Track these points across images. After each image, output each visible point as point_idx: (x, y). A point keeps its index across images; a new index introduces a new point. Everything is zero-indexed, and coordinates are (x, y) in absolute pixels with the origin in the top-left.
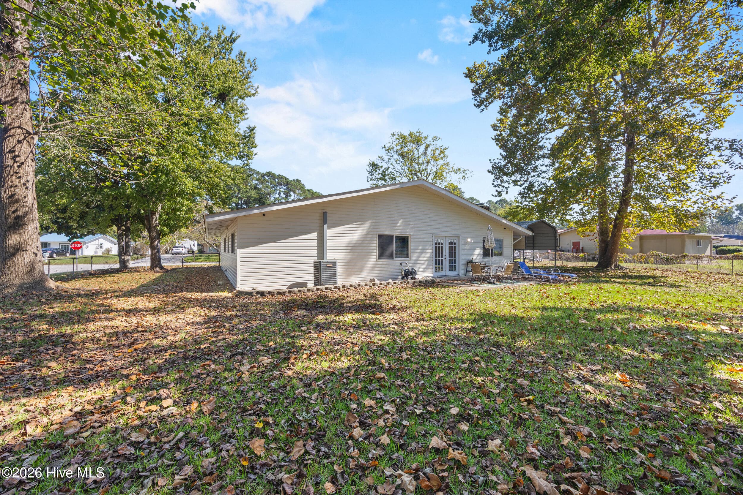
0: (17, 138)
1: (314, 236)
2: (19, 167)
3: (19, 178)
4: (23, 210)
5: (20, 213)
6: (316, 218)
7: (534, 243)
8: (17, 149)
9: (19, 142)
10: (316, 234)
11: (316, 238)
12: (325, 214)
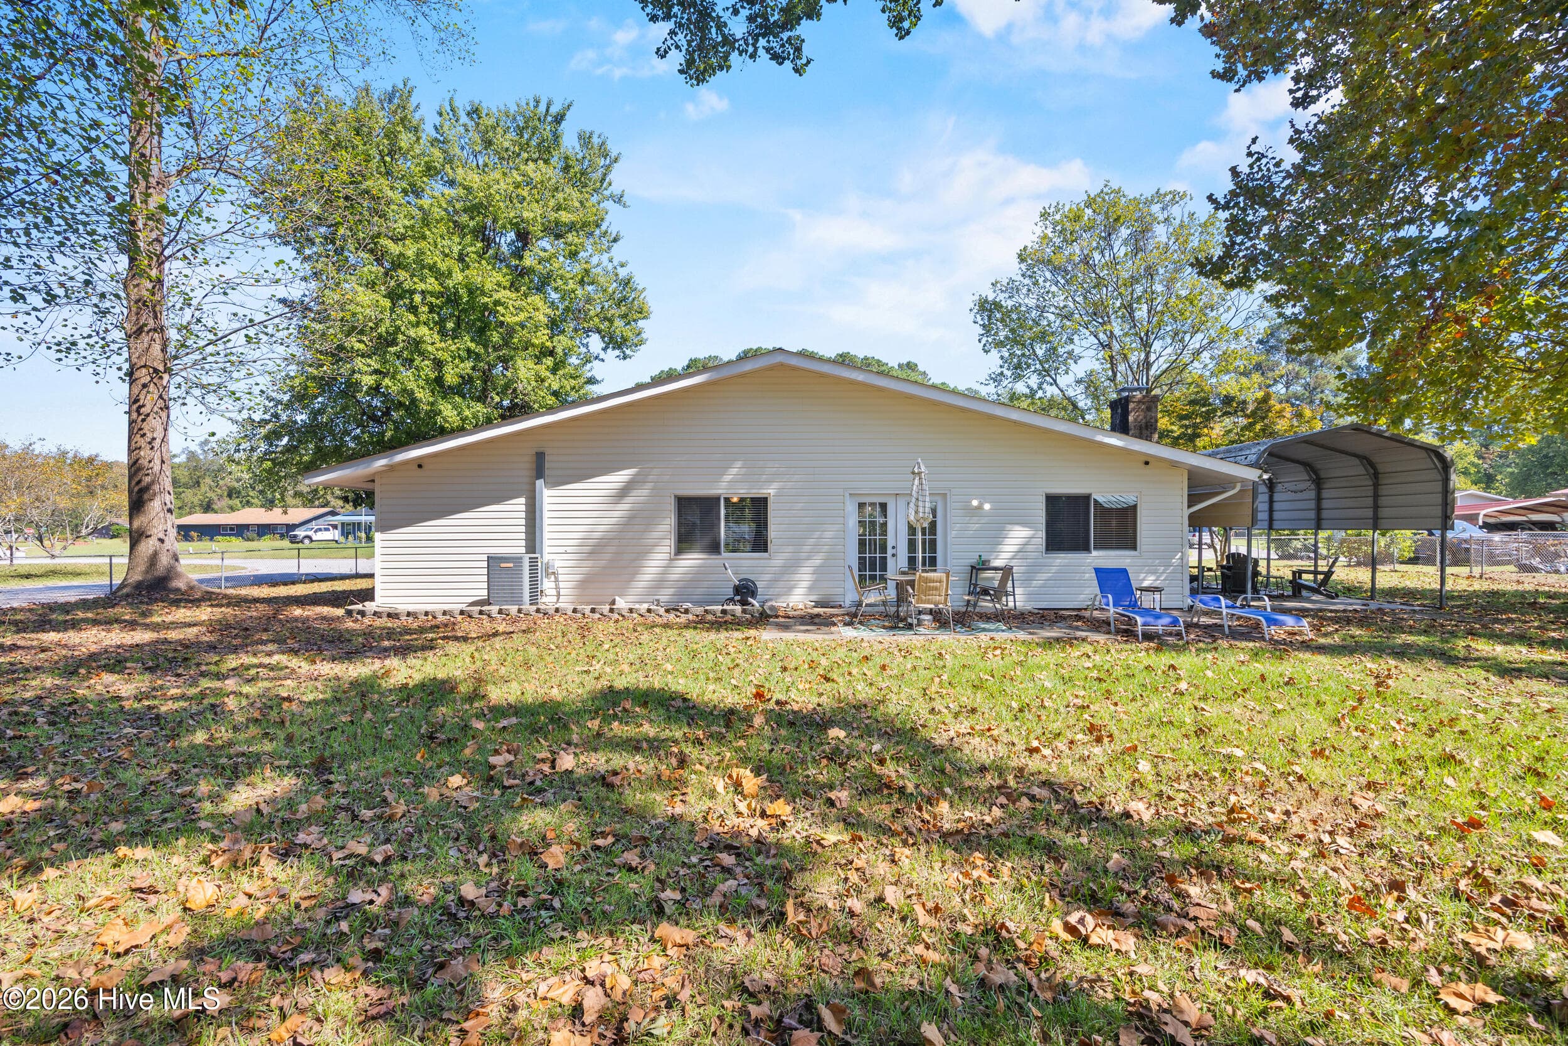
0: (143, 381)
1: (519, 505)
2: (143, 420)
3: (143, 435)
4: (148, 479)
5: (143, 484)
6: (524, 465)
7: (1376, 507)
8: (142, 397)
9: (144, 386)
10: (522, 500)
11: (523, 508)
12: (540, 457)
